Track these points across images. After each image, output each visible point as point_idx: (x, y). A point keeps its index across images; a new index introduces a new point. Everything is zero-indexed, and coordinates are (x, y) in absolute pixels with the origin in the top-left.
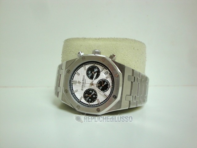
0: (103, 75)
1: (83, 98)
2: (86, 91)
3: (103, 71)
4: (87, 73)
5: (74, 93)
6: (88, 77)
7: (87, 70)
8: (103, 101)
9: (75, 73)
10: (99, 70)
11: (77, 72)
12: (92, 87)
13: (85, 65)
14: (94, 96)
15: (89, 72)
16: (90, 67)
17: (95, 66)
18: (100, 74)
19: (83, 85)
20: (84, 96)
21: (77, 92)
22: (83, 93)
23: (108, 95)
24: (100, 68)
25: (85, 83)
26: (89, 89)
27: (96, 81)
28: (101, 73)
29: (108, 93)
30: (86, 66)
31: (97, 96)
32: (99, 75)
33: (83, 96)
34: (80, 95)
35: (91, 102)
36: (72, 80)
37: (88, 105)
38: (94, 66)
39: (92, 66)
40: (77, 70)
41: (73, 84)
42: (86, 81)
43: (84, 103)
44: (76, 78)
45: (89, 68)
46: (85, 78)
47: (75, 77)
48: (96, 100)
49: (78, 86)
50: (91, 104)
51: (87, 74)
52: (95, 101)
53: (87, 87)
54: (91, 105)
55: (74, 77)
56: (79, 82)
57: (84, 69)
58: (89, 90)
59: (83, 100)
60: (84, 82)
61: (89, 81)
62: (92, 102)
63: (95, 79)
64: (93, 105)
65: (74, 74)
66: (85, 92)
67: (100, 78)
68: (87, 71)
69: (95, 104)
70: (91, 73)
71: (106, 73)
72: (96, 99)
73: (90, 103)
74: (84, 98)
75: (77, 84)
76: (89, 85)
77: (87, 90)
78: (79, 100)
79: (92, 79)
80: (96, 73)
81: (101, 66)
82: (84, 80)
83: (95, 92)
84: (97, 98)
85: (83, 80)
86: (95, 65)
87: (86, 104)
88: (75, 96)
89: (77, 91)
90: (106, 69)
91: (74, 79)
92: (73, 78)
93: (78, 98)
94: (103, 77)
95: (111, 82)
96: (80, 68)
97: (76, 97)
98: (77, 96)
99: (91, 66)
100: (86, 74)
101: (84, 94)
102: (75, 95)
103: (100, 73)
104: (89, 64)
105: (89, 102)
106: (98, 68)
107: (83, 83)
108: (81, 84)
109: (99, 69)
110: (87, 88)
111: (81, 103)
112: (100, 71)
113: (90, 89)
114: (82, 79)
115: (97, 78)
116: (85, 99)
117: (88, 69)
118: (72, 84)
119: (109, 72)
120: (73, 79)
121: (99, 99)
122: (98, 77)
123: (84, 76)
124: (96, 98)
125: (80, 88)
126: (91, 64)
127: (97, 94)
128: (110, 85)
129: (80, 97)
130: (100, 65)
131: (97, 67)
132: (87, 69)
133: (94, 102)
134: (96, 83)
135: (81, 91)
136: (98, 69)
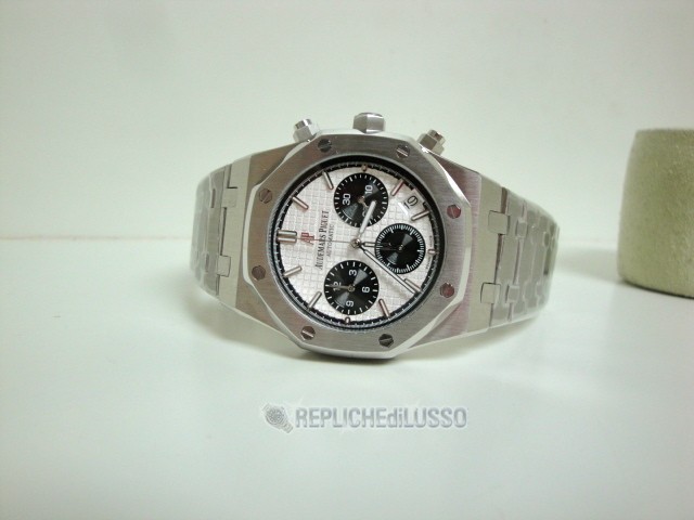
0: (401, 210)
1: (323, 298)
2: (333, 270)
3: (400, 195)
4: (335, 201)
5: (287, 280)
6: (341, 215)
7: (337, 190)
8: (399, 307)
9: (290, 203)
10: (385, 190)
11: (298, 196)
12: (359, 256)
13: (329, 171)
14: (366, 290)
15: (346, 200)
16: (347, 178)
17: (369, 176)
18: (386, 206)
19: (321, 249)
20: (326, 289)
21: (300, 276)
22: (323, 278)
23: (420, 285)
24: (389, 183)
25: (331, 240)
26: (344, 263)
27: (371, 234)
28: (392, 201)
29: (418, 275)
30: (331, 174)
31: (377, 287)
32: (385, 211)
33: (322, 290)
34: (309, 285)
35: (355, 310)
36: (277, 228)
37: (342, 321)
38: (363, 175)
39: (358, 175)
40: (296, 191)
41: (282, 246)
42: (335, 231)
43: (327, 317)
44: (294, 220)
45: (343, 182)
46: (329, 222)
47: (287, 216)
48: (376, 304)
49: (301, 251)
50: (353, 318)
51: (336, 206)
52: (370, 306)
53: (338, 255)
54: (353, 323)
55: (284, 216)
56: (307, 238)
57: (324, 187)
58: (348, 265)
59: (324, 306)
60: (327, 234)
61: (343, 231)
62: (359, 313)
63: (369, 225)
64: (361, 323)
65: (286, 204)
66: (329, 276)
67: (388, 220)
68: (336, 196)
69: (368, 318)
70: (354, 200)
71: (409, 203)
72: (374, 300)
73: (352, 313)
74: (327, 295)
75: (300, 244)
76: (346, 246)
77: (338, 266)
78: (306, 304)
79: (359, 226)
80: (373, 204)
81: (390, 173)
82: (327, 230)
83: (370, 272)
84: (376, 294)
85: (321, 230)
86: (369, 171)
87: (334, 320)
88: (290, 292)
89: (298, 270)
90: (412, 189)
91: (286, 226)
92: (281, 223)
93: (304, 298)
94: (399, 216)
95: (431, 234)
96: (308, 183)
97: (296, 295)
98: (297, 291)
99: (352, 176)
100: (332, 207)
101: (326, 282)
102: (291, 287)
103: (387, 201)
104: (342, 167)
105: (345, 313)
106: (378, 181)
107: (322, 240)
108: (316, 244)
109: (382, 185)
110: (338, 260)
111: (315, 315)
112: (386, 195)
113: (351, 262)
114: (317, 226)
115: (378, 220)
116: (330, 301)
117: (340, 186)
118: (278, 242)
119: (421, 199)
120: (280, 226)
121: (384, 298)
122: (382, 216)
123: (325, 215)
124: (372, 296)
125: (312, 259)
126: (350, 166)
127: (376, 281)
128: (428, 247)
129: (313, 292)
130: (385, 171)
131: (374, 178)
132: (336, 186)
133: (364, 310)
134: (374, 241)
135: (315, 270)
136: (379, 187)
